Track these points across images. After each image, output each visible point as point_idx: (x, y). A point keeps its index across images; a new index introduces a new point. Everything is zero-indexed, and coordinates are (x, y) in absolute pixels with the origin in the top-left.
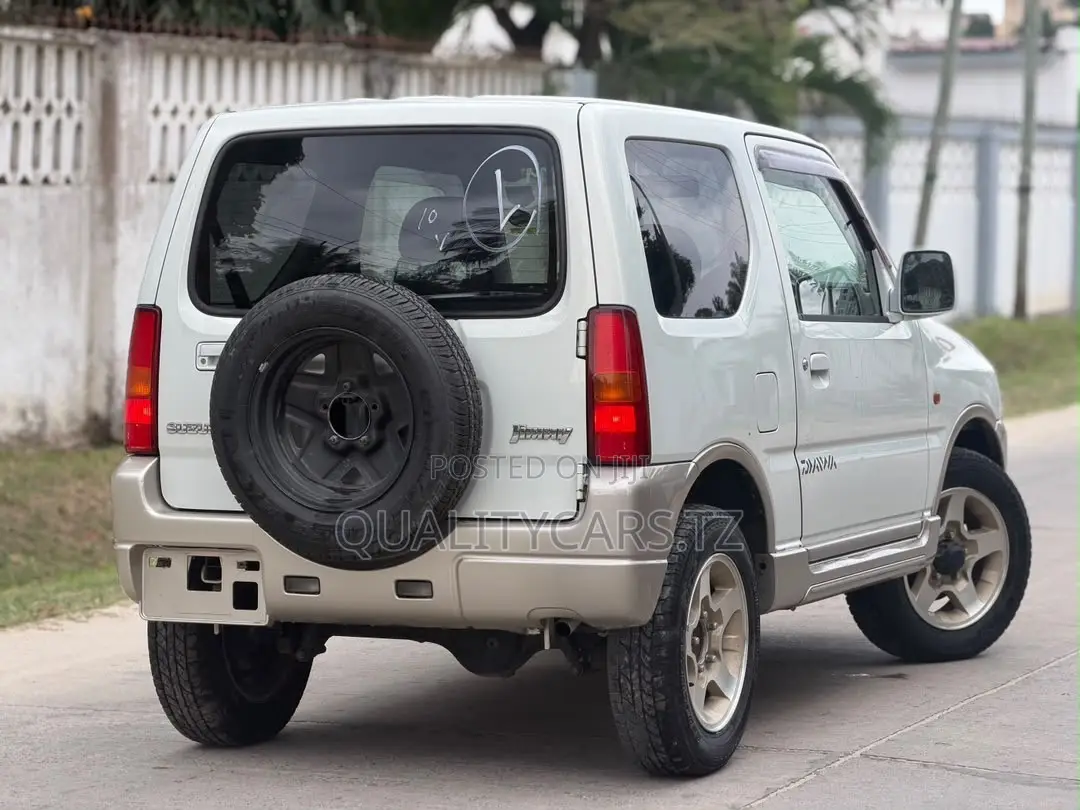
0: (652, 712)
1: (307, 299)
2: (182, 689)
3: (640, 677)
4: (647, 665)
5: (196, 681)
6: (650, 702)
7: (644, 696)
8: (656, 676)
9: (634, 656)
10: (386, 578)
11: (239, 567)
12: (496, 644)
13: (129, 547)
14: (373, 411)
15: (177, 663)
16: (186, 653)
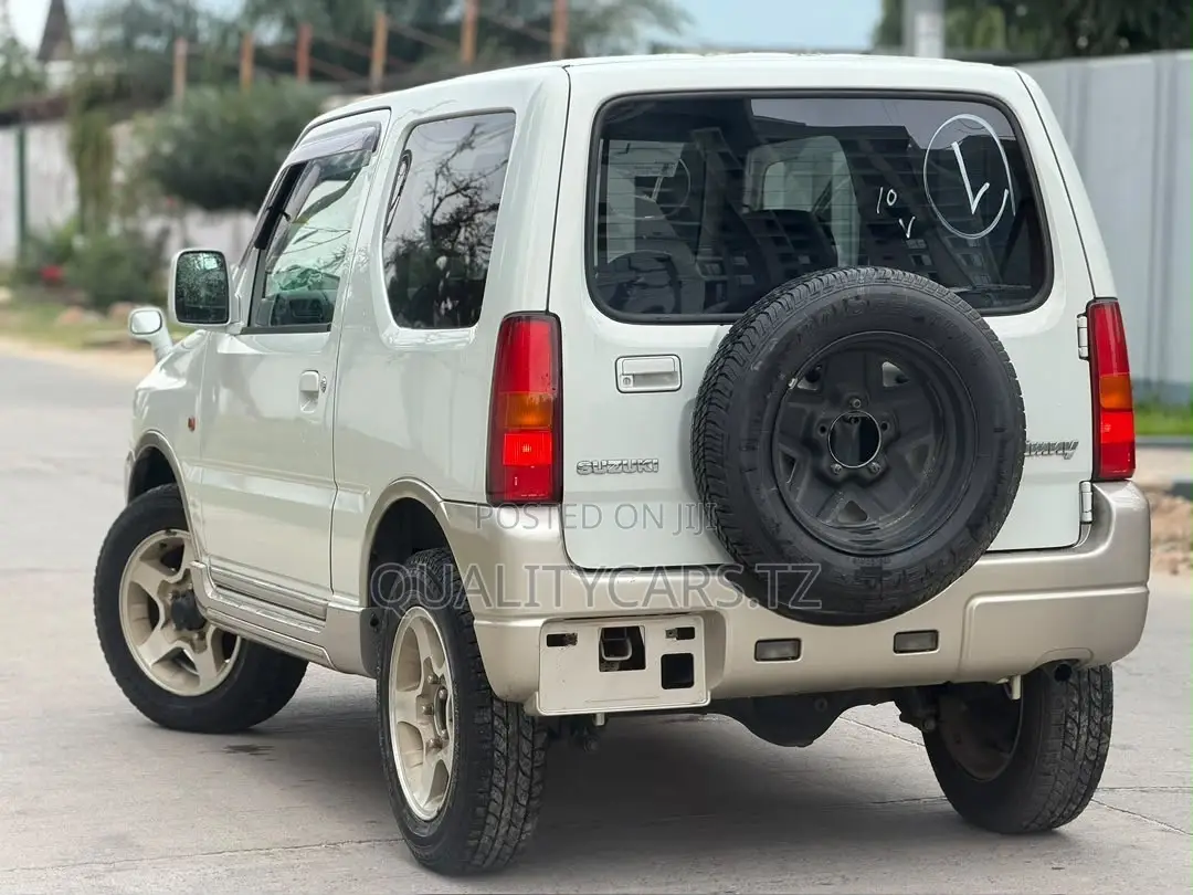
1: (857, 298)
2: (516, 800)
3: (1090, 718)
4: (1097, 704)
5: (538, 790)
7: (1091, 739)
9: (1085, 696)
11: (668, 637)
13: (538, 623)
14: (884, 431)
15: (518, 767)
16: (533, 756)
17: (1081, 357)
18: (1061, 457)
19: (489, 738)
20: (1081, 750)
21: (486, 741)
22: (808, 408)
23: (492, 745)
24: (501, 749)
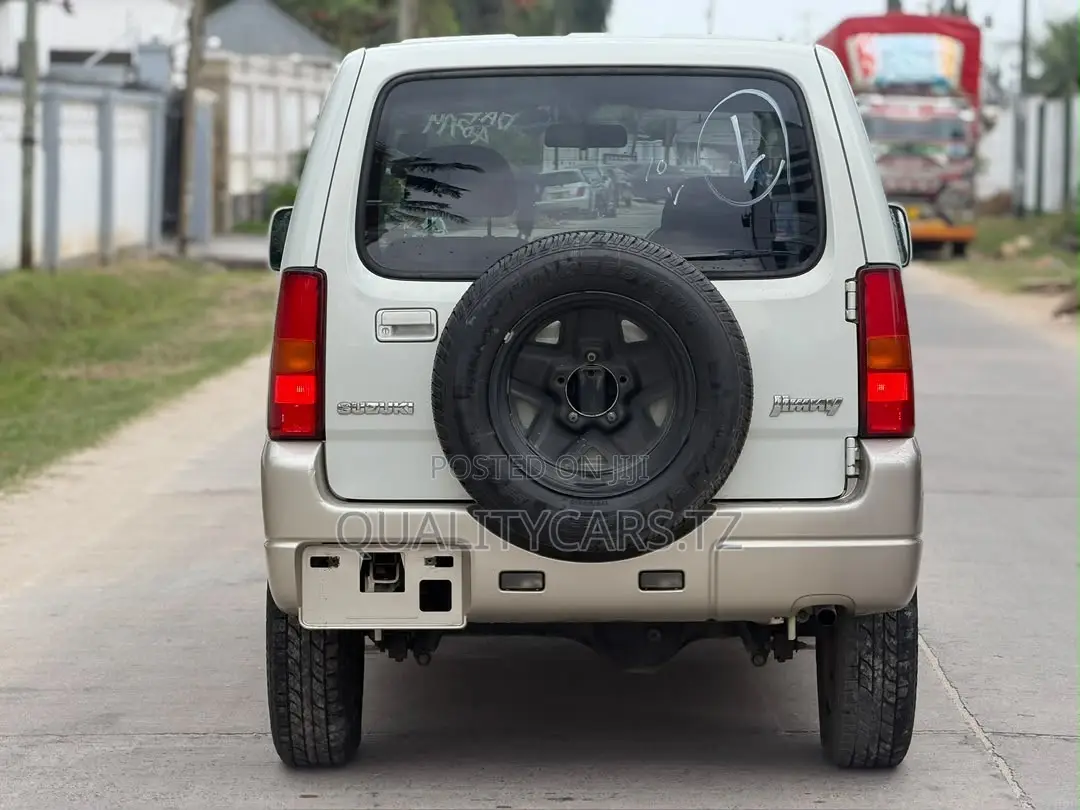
0: (892, 700)
1: (569, 259)
2: (313, 702)
3: (884, 663)
4: (892, 649)
5: (333, 695)
6: (893, 688)
7: (887, 682)
8: (903, 661)
9: (879, 641)
10: (628, 570)
11: (427, 564)
12: (659, 635)
13: (294, 545)
14: (622, 384)
15: (312, 675)
16: (325, 665)
17: (848, 320)
18: (824, 415)
19: (284, 646)
20: (878, 694)
21: (281, 649)
22: (549, 360)
23: (287, 653)
24: (294, 656)
